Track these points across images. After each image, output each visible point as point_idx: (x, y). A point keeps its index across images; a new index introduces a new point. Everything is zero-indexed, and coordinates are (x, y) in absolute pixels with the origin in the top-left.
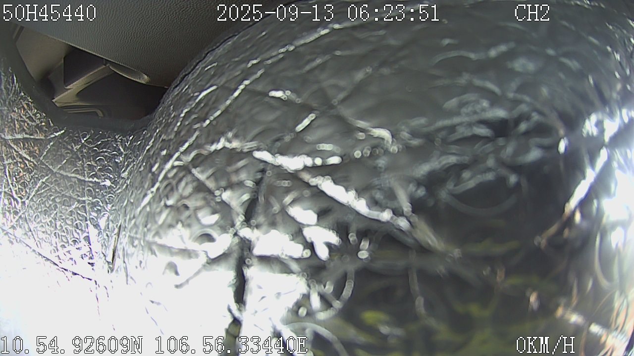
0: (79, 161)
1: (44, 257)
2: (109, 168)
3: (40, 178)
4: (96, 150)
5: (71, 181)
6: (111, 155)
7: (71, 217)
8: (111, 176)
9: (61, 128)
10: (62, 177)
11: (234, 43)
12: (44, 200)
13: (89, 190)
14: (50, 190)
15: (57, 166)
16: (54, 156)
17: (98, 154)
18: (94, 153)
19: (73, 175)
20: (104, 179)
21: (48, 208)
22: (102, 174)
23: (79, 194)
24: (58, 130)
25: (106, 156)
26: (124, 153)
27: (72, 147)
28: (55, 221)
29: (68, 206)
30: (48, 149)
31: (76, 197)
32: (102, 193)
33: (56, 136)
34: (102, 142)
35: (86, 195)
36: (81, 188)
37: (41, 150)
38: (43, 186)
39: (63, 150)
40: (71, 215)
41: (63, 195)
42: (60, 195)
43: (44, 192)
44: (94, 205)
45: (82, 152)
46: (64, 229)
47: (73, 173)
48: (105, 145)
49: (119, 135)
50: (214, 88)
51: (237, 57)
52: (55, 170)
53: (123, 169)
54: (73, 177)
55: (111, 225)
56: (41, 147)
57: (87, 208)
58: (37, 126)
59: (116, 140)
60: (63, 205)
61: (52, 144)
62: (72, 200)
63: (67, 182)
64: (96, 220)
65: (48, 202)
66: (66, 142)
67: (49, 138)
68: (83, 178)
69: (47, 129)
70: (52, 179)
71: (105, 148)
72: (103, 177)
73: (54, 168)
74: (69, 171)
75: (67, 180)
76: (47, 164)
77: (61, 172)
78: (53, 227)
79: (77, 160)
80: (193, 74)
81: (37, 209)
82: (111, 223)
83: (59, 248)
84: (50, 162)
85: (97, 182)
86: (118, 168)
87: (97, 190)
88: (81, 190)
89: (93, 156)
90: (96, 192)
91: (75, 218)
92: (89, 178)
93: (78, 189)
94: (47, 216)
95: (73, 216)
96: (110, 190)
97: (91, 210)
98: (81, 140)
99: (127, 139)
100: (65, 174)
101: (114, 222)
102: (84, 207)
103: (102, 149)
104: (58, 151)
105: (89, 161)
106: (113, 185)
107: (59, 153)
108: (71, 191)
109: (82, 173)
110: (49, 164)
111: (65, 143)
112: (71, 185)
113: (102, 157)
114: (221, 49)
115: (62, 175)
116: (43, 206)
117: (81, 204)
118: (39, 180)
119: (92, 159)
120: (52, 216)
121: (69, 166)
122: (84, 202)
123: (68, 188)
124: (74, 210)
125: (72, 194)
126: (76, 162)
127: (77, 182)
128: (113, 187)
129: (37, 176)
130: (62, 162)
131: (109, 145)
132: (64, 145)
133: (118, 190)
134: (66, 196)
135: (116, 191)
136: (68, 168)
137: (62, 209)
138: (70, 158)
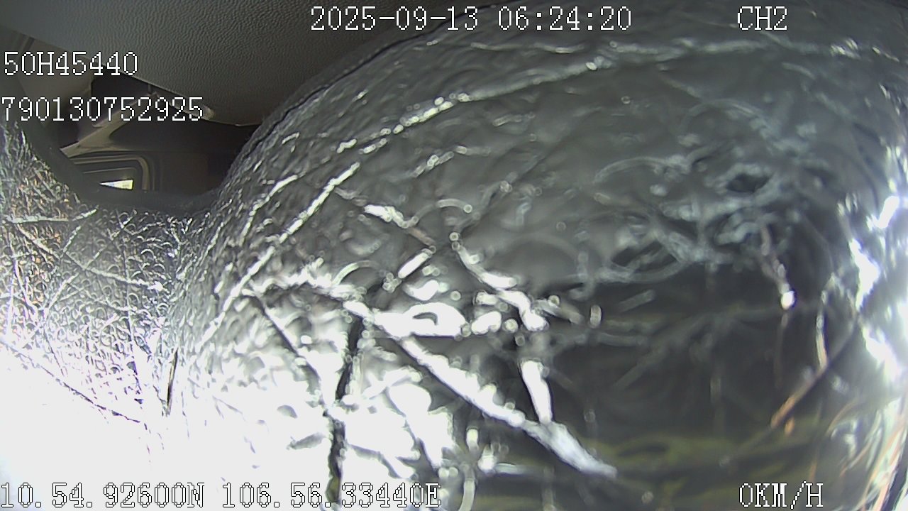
0: (118, 255)
1: (72, 390)
2: (160, 265)
3: (63, 278)
4: (140, 239)
5: (108, 283)
6: (163, 246)
7: (108, 336)
8: (163, 277)
9: (91, 206)
10: (95, 277)
11: (322, 102)
12: (70, 310)
13: (132, 296)
14: (78, 295)
15: (87, 262)
16: (83, 247)
17: (144, 245)
18: (138, 244)
19: (110, 275)
20: (154, 281)
21: (76, 320)
22: (151, 273)
23: (118, 301)
24: (87, 209)
25: (155, 248)
26: (180, 243)
27: (107, 233)
28: (87, 341)
29: (104, 319)
30: (73, 237)
31: (114, 306)
32: (152, 302)
33: (84, 218)
34: (149, 227)
35: (128, 304)
36: (121, 293)
37: (64, 238)
38: (68, 290)
39: (95, 239)
40: (109, 333)
41: (96, 302)
42: (92, 303)
43: (70, 297)
44: (140, 318)
45: (121, 241)
46: (99, 351)
47: (110, 271)
48: (154, 232)
49: (172, 218)
50: (293, 178)
51: (325, 131)
52: (84, 267)
53: (179, 268)
54: (110, 278)
55: (164, 348)
56: (64, 234)
57: (131, 322)
58: (57, 204)
59: (168, 226)
60: (97, 317)
61: (78, 228)
62: (109, 310)
63: (101, 286)
64: (143, 339)
65: (76, 313)
66: (100, 227)
67: (75, 219)
68: (123, 280)
69: (71, 208)
70: (81, 280)
71: (153, 237)
72: (152, 279)
73: (83, 264)
74: (104, 270)
75: (102, 282)
76: (73, 259)
77: (92, 270)
78: (83, 348)
79: (116, 253)
80: (268, 142)
81: (60, 321)
82: (164, 344)
83: (93, 377)
84: (77, 255)
85: (144, 286)
86: (172, 265)
87: (144, 297)
88: (121, 297)
89: (137, 247)
90: (141, 299)
91: (113, 336)
92: (132, 279)
93: (117, 296)
94: (75, 331)
95: (112, 333)
96: (162, 296)
97: (135, 325)
98: (119, 225)
99: (183, 224)
100: (98, 272)
101: (169, 345)
102: (126, 320)
103: (149, 237)
104: (87, 240)
105: (131, 255)
106: (166, 290)
107: (90, 243)
108: (107, 298)
109: (122, 272)
110: (76, 259)
111: (98, 229)
112: (106, 288)
113: (149, 250)
114: (306, 109)
115: (95, 274)
116: (69, 317)
117: (122, 316)
118: (63, 280)
119: (135, 253)
120: (82, 332)
121: (104, 262)
122: (126, 313)
123: (103, 294)
124: (112, 325)
125: (108, 302)
126: (113, 256)
127: (115, 285)
128: (166, 292)
129: (59, 275)
130: (94, 255)
131: (158, 232)
132: (96, 231)
133: (172, 297)
134: (101, 305)
135: (170, 298)
136: (103, 264)
137: (96, 323)
138: (104, 250)
